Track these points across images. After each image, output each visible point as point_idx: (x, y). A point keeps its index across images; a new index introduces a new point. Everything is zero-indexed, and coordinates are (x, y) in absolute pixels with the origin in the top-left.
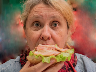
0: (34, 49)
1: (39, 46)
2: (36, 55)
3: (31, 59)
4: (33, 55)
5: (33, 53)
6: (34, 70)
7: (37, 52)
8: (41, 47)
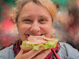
0: (26, 40)
1: (30, 37)
2: (28, 44)
3: (24, 48)
4: (25, 44)
5: (25, 42)
6: (26, 56)
7: (29, 41)
8: (31, 37)
